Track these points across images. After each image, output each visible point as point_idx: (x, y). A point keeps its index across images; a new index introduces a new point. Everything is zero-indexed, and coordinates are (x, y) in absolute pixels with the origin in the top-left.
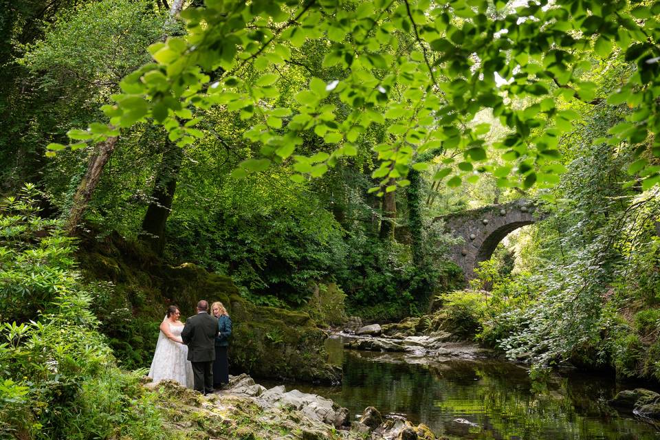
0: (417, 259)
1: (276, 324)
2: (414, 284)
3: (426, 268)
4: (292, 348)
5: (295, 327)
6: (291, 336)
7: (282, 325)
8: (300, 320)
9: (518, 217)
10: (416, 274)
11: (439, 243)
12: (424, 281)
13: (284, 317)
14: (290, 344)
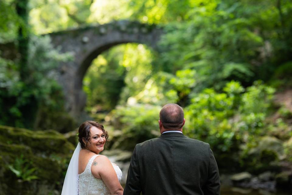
0: (24, 74)
1: (18, 152)
2: (22, 101)
3: (33, 85)
4: (49, 188)
5: (48, 155)
6: (44, 168)
7: (28, 152)
8: (55, 145)
9: (117, 36)
10: (24, 90)
11: (47, 60)
12: (32, 98)
13: (26, 141)
14: (46, 181)
